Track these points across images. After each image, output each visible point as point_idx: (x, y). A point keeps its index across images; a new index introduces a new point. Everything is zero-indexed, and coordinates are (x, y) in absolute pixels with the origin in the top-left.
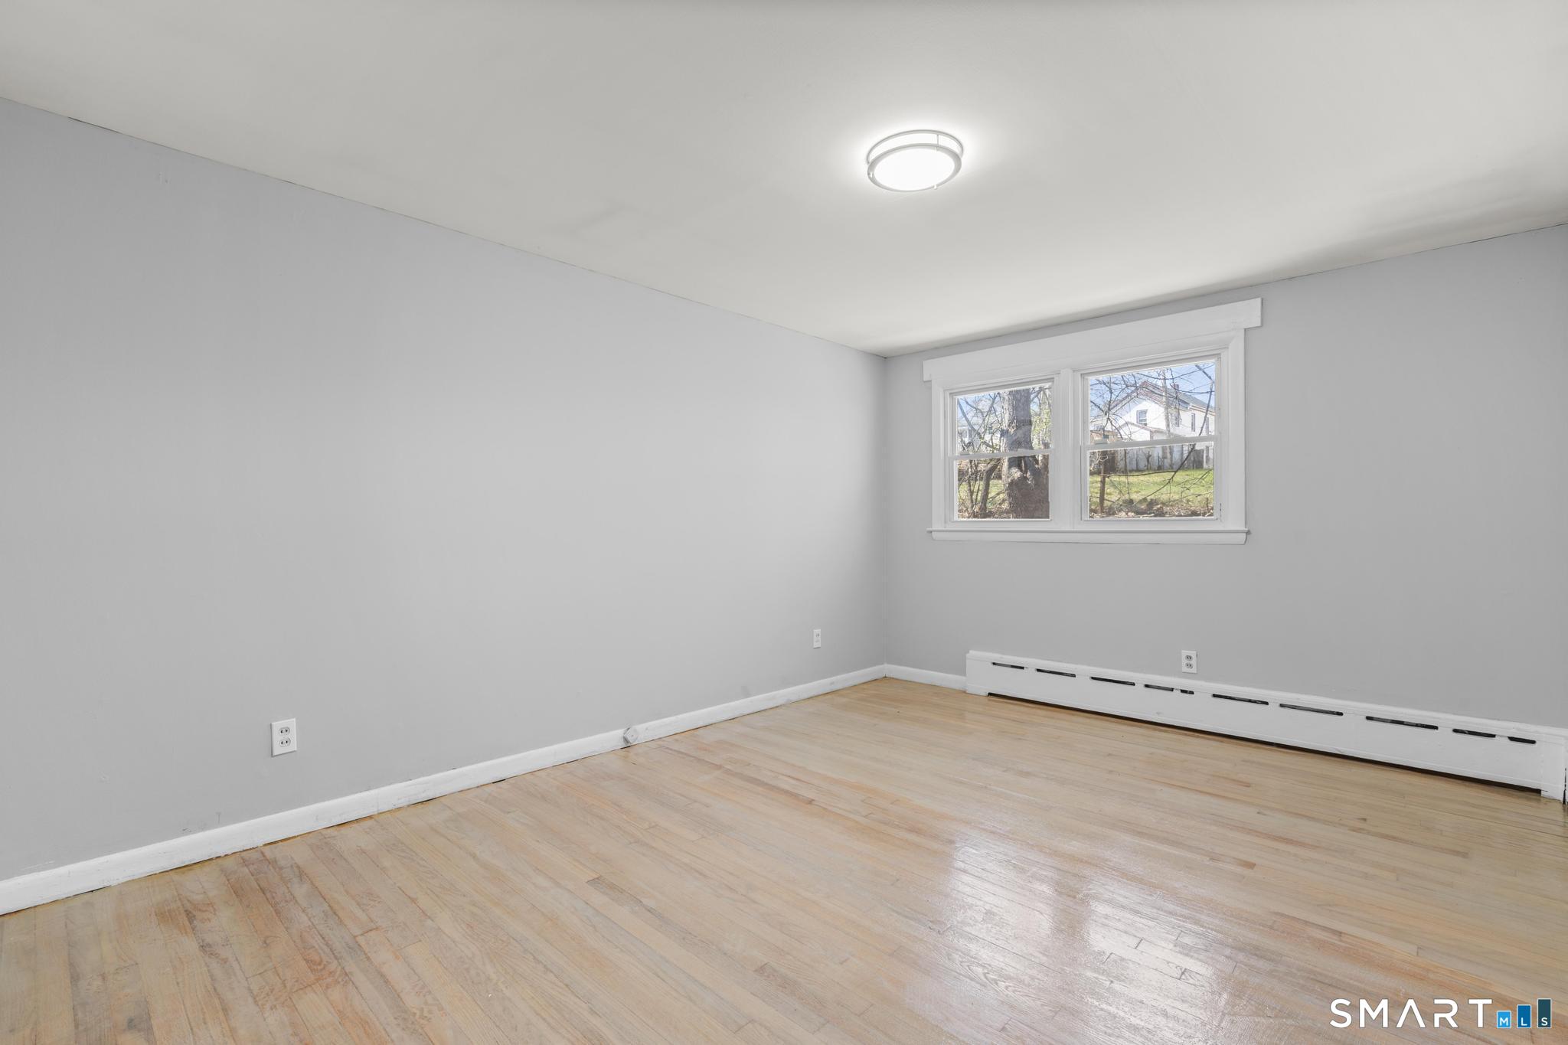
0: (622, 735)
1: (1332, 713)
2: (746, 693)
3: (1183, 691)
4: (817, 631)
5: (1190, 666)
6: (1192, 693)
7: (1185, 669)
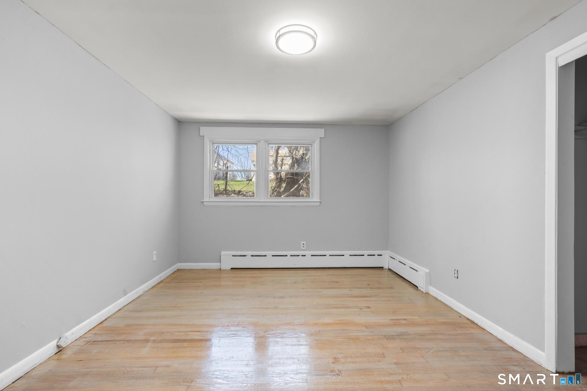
0: (56, 344)
1: (341, 255)
2: (125, 293)
3: (302, 256)
4: (155, 252)
5: (304, 247)
6: (305, 256)
7: (302, 248)
